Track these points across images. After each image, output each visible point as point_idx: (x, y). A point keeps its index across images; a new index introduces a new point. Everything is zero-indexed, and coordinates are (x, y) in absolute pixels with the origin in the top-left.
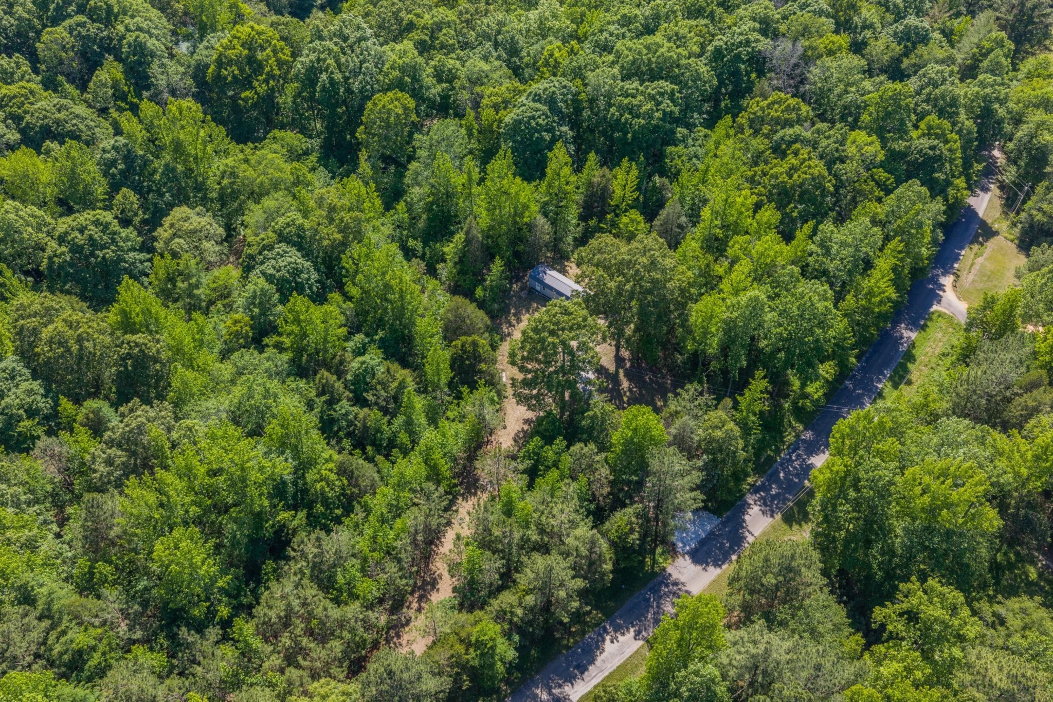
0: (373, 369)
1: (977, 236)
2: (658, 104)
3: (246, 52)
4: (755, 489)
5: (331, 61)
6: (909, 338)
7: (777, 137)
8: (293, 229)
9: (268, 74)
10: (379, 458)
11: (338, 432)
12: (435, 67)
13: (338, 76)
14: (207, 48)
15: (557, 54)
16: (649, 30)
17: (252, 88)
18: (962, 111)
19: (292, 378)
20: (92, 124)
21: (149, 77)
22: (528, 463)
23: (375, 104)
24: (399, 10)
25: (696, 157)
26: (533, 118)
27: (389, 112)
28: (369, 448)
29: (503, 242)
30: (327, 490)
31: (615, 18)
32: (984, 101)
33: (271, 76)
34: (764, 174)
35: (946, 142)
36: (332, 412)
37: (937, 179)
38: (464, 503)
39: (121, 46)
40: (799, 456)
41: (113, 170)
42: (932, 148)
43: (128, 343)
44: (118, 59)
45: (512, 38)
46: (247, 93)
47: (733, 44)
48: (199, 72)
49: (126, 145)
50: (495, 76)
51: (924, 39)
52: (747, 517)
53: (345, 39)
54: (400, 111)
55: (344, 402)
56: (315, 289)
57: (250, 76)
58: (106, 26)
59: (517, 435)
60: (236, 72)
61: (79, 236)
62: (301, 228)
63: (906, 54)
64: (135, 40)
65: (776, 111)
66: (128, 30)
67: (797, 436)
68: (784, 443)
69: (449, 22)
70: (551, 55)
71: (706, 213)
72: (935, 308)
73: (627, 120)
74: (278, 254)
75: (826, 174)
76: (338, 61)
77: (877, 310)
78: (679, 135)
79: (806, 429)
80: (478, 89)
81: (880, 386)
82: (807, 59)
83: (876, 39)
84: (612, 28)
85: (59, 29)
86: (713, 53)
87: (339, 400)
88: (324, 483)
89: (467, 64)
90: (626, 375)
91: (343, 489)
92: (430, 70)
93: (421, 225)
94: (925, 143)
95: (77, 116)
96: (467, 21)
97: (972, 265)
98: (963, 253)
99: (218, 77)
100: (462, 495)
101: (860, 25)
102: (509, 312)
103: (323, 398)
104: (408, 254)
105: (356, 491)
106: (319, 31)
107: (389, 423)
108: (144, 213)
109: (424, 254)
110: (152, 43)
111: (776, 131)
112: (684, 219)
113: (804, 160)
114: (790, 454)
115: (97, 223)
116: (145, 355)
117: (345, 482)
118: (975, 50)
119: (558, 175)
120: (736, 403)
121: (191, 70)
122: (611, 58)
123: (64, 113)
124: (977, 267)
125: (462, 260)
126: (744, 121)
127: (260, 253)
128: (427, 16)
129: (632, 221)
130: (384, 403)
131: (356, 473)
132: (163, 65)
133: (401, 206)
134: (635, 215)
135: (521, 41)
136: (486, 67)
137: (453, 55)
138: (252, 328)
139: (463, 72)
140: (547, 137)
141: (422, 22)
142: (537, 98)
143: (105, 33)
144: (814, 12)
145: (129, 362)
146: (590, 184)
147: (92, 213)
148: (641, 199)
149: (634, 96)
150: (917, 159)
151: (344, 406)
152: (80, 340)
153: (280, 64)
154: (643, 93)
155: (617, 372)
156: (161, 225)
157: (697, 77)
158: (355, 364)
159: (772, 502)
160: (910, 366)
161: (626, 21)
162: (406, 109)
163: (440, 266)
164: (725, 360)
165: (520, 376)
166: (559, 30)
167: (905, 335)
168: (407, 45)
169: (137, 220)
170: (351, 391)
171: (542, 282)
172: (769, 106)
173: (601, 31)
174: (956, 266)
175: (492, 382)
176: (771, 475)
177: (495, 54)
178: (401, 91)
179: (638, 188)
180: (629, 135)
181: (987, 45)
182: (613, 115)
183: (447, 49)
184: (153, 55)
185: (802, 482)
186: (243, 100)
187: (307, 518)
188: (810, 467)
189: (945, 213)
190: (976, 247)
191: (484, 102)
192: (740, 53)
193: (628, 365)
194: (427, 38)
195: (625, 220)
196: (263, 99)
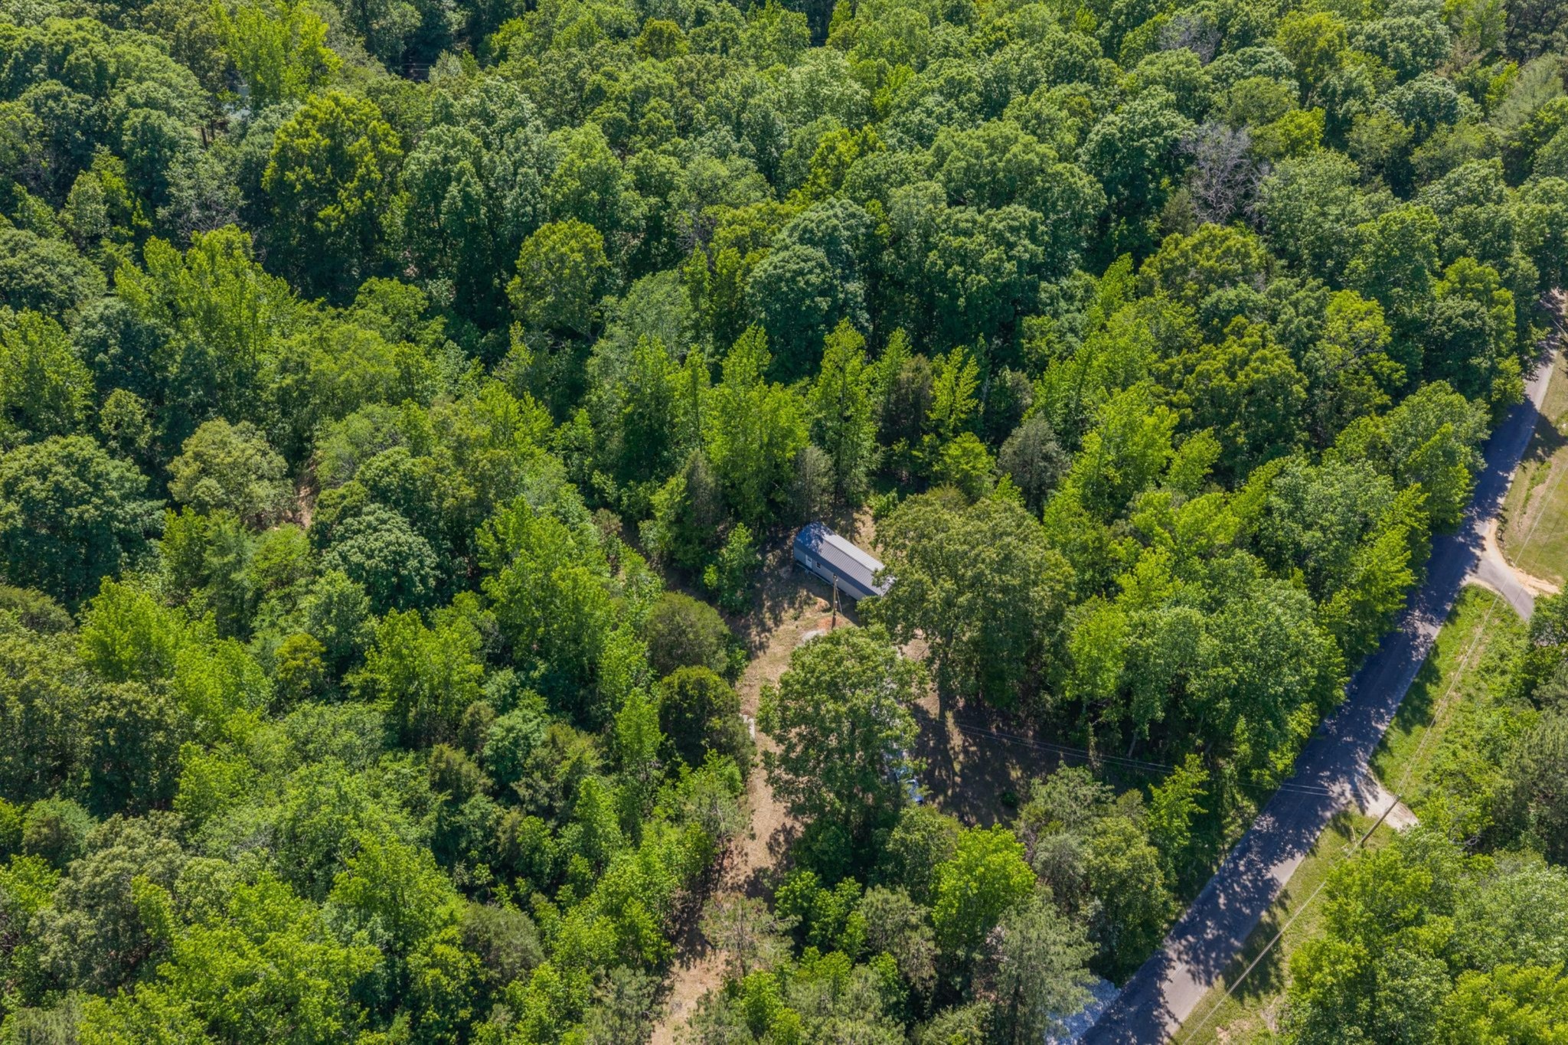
0: (526, 738)
1: (1533, 445)
2: (1011, 246)
3: (327, 141)
4: (1180, 931)
5: (466, 163)
6: (1427, 636)
7: (1208, 301)
8: (393, 480)
9: (362, 179)
10: (538, 899)
11: (468, 849)
12: (637, 170)
13: (477, 189)
14: (265, 130)
15: (842, 147)
16: (992, 106)
17: (335, 200)
18: (1517, 245)
19: (389, 756)
20: (69, 270)
21: (168, 184)
22: (794, 919)
23: (537, 244)
24: (579, 66)
25: (1072, 330)
26: (801, 273)
27: (562, 258)
28: (520, 881)
29: (751, 489)
30: (444, 981)
31: (935, 84)
32: (1550, 224)
33: (366, 183)
34: (1189, 369)
35: (1491, 302)
36: (459, 818)
37: (1477, 368)
38: (683, 973)
39: (121, 130)
40: (1250, 864)
41: (101, 357)
42: (1469, 315)
43: (109, 699)
44: (117, 152)
45: (766, 116)
46: (329, 211)
47: (1132, 131)
48: (249, 173)
49: (123, 312)
50: (740, 185)
51: (1448, 113)
52: (1165, 986)
53: (489, 120)
54: (578, 257)
55: (479, 798)
56: (432, 582)
57: (334, 181)
58: (97, 97)
59: (774, 838)
60: (310, 177)
61: (37, 484)
62: (409, 477)
63: (1417, 140)
64: (143, 123)
65: (1208, 259)
66: (132, 103)
67: (1246, 825)
68: (1223, 837)
69: (660, 87)
70: (832, 149)
71: (1092, 441)
72: (1469, 580)
73: (956, 274)
74: (369, 526)
75: (1291, 369)
76: (477, 163)
77: (1380, 608)
78: (1043, 295)
79: (1261, 810)
80: (709, 210)
81: (1382, 727)
82: (1256, 159)
83: (1368, 113)
84: (930, 101)
85: (18, 105)
86: (1099, 145)
87: (470, 795)
88: (438, 971)
89: (691, 166)
90: (957, 723)
91: (474, 974)
92: (629, 177)
93: (615, 443)
94: (1455, 306)
95: (43, 261)
96: (691, 84)
97: (1527, 499)
98: (1512, 476)
99: (280, 183)
100: (680, 956)
101: (1340, 89)
102: (762, 606)
103: (442, 797)
104: (594, 499)
105: (495, 974)
106: (447, 106)
107: (554, 834)
108: (154, 426)
109: (619, 499)
110: (170, 126)
111: (1208, 293)
112: (1052, 446)
113: (1254, 348)
114: (1234, 860)
115: (68, 460)
116: (137, 719)
117: (477, 961)
118: (1527, 125)
119: (842, 370)
120: (1148, 799)
121: (236, 169)
122: (928, 157)
123: (22, 255)
124: (1535, 502)
125: (681, 517)
126: (1153, 273)
127: (340, 520)
128: (624, 76)
129: (966, 452)
130: (546, 800)
131: (496, 943)
132: (189, 162)
133: (582, 416)
134: (970, 442)
135: (780, 120)
136: (723, 171)
137: (667, 146)
138: (324, 656)
139: (683, 178)
140: (824, 303)
141: (617, 88)
142: (807, 237)
143: (94, 109)
144: (1266, 73)
145: (111, 732)
146: (895, 383)
147: (62, 441)
148: (981, 409)
149: (968, 234)
150: (1442, 334)
151: (479, 806)
152: (26, 696)
153: (383, 160)
154: (984, 228)
155: (942, 715)
156: (180, 453)
157: (1072, 194)
158: (496, 731)
159: (1207, 954)
160: (1431, 689)
161: (954, 89)
162: (589, 253)
163: (644, 525)
164: (1127, 705)
165: (778, 750)
166: (840, 101)
167: (1421, 631)
168: (590, 132)
169: (142, 441)
170: (490, 774)
171: (815, 556)
172: (1196, 248)
173: (914, 104)
174: (1501, 501)
175: (730, 747)
176: (1204, 902)
177: (736, 146)
178: (582, 219)
179: (977, 393)
180: (962, 301)
181: (1548, 118)
182: (934, 264)
183: (656, 136)
184: (173, 145)
185: (1256, 914)
186: (322, 221)
187: (412, 1028)
188: (1270, 885)
189: (1489, 425)
190: (1532, 465)
191: (721, 232)
192: (1144, 145)
193: (961, 703)
194: (624, 116)
195: (954, 450)
196: (355, 218)
